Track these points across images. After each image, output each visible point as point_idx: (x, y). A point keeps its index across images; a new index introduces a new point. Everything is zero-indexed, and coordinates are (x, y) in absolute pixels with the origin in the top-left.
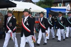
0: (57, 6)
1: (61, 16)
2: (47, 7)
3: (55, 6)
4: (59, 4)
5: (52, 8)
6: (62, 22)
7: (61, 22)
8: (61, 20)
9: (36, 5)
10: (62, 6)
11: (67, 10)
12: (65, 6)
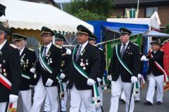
0: (124, 15)
1: (85, 42)
2: (96, 17)
3: (118, 17)
4: (128, 12)
5: (109, 20)
6: (84, 62)
7: (82, 64)
8: (81, 57)
9: (64, 10)
10: (139, 17)
11: (152, 29)
12: (145, 17)
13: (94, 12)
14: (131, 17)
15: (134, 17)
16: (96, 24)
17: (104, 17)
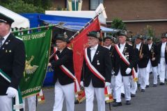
4: (70, 3)
12: (90, 9)
13: (29, 3)
14: (73, 9)
15: (77, 10)
16: (32, 17)
17: (41, 9)
